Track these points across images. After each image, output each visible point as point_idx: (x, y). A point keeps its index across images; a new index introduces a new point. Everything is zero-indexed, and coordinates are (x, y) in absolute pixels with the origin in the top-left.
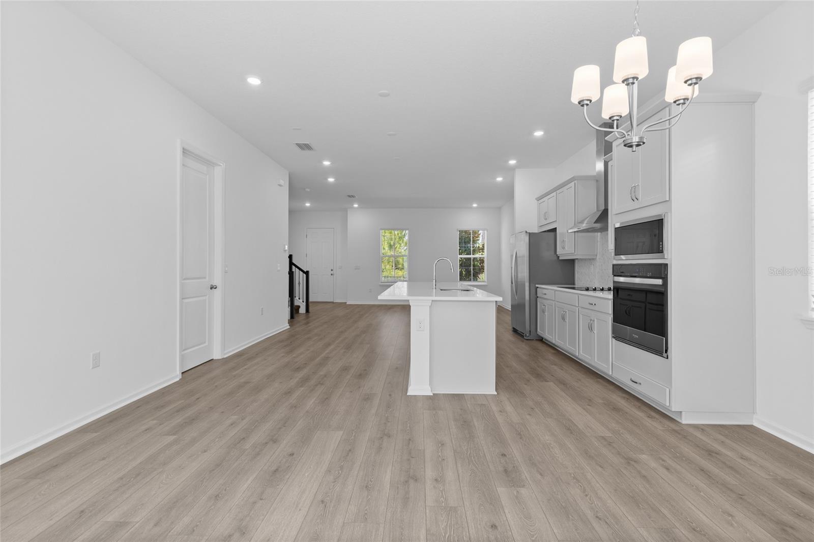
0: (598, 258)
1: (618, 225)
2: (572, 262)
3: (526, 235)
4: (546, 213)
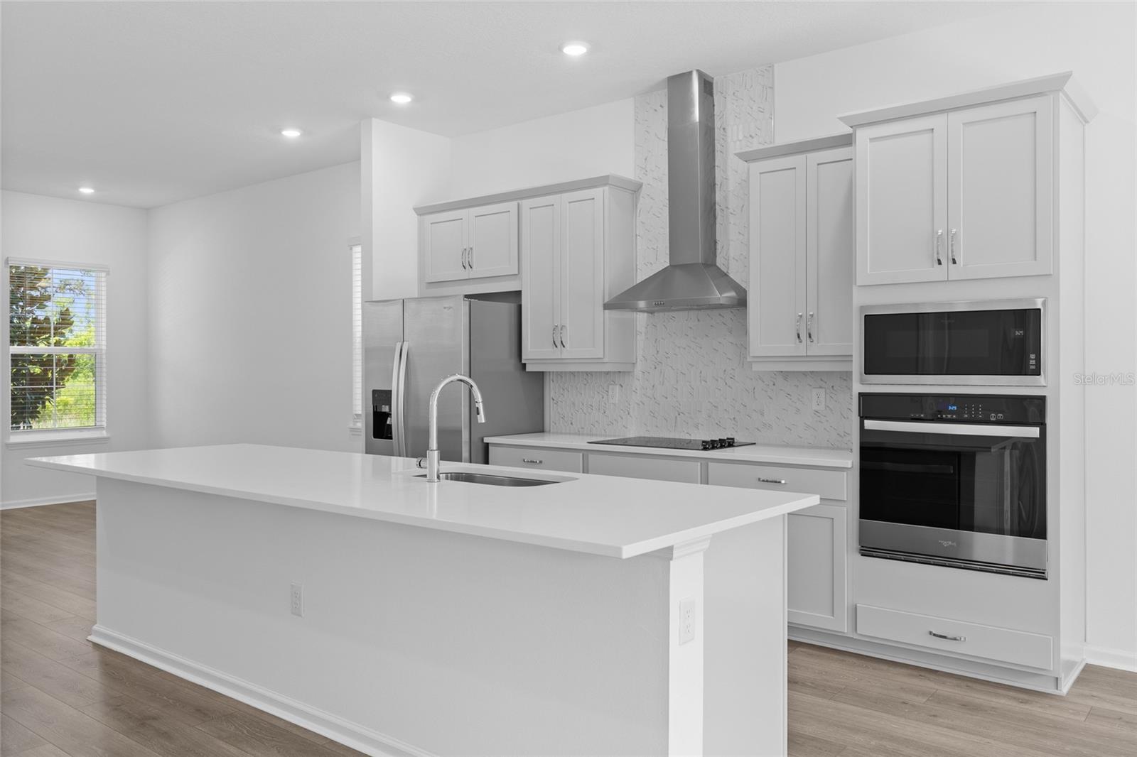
0: (638, 370)
1: (876, 310)
3: (464, 307)
4: (467, 252)
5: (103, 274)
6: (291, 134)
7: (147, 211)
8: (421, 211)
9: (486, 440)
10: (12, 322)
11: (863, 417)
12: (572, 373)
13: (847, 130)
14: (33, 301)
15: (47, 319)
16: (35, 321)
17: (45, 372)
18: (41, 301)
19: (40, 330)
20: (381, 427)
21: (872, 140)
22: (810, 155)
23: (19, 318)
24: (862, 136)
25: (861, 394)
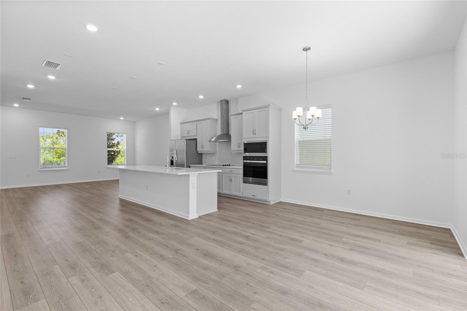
0: (217, 153)
1: (245, 142)
2: (201, 154)
3: (185, 141)
4: (188, 131)
5: (126, 134)
6: (157, 109)
7: (134, 122)
8: (181, 123)
9: (190, 165)
10: (108, 144)
11: (244, 160)
12: (207, 153)
13: (241, 112)
14: (112, 139)
15: (115, 143)
16: (113, 143)
17: (115, 154)
18: (113, 139)
19: (113, 146)
20: (172, 163)
21: (245, 114)
22: (240, 115)
23: (109, 143)
24: (244, 113)
25: (244, 156)
